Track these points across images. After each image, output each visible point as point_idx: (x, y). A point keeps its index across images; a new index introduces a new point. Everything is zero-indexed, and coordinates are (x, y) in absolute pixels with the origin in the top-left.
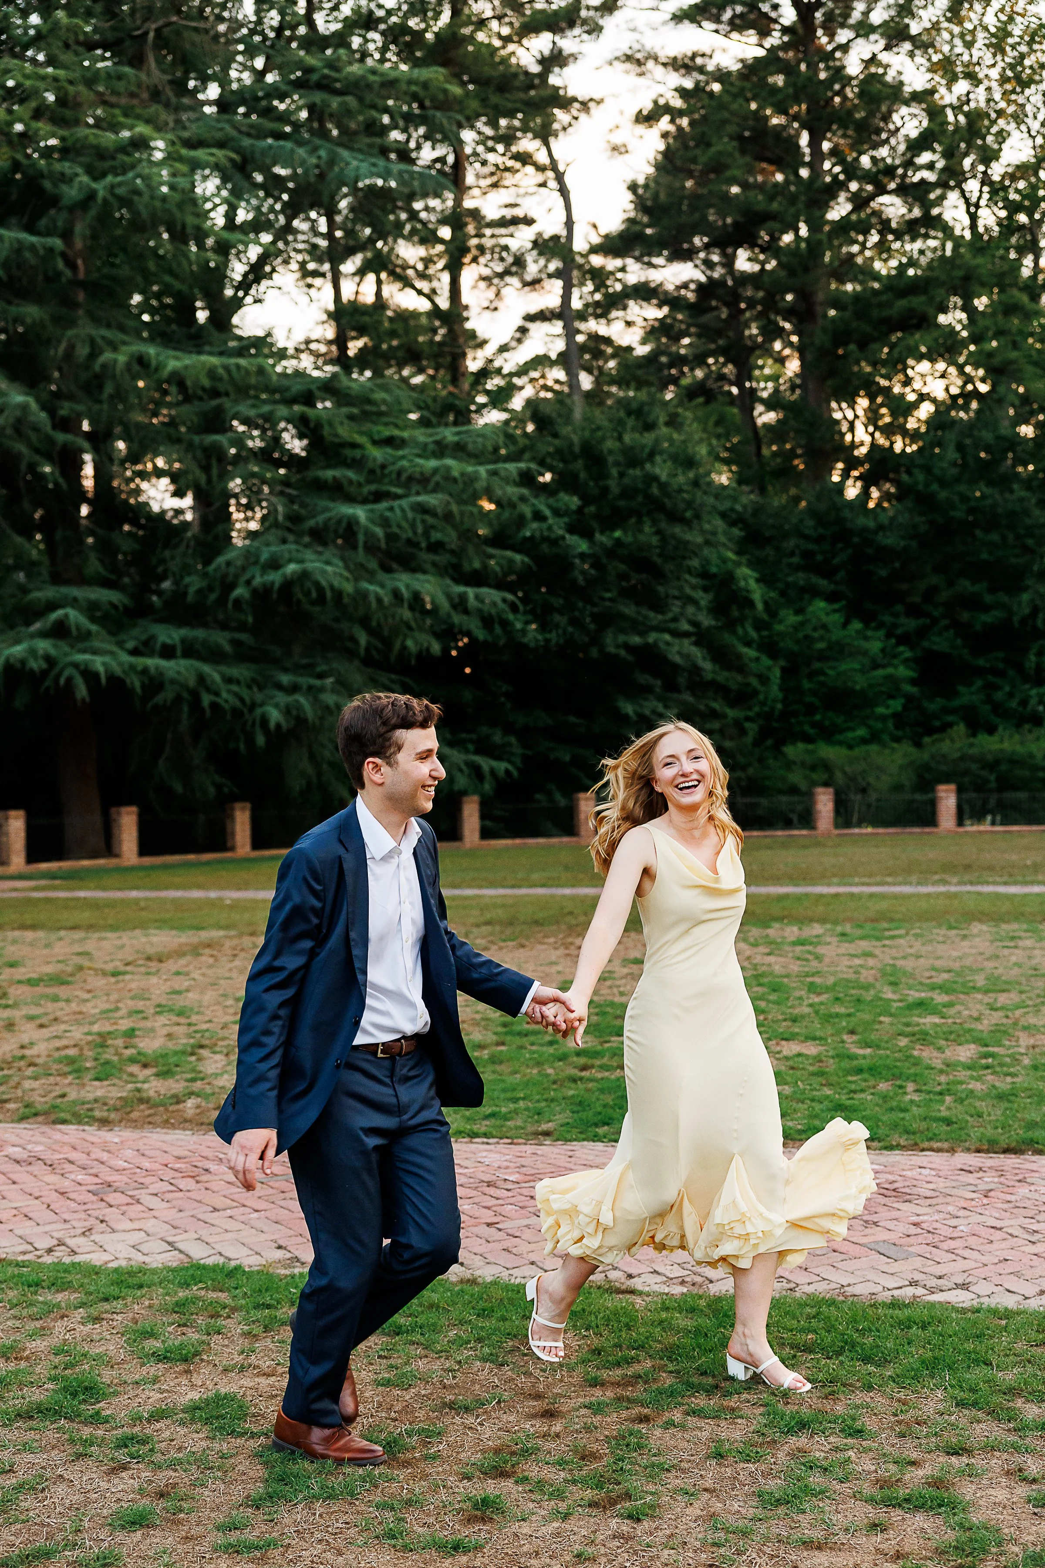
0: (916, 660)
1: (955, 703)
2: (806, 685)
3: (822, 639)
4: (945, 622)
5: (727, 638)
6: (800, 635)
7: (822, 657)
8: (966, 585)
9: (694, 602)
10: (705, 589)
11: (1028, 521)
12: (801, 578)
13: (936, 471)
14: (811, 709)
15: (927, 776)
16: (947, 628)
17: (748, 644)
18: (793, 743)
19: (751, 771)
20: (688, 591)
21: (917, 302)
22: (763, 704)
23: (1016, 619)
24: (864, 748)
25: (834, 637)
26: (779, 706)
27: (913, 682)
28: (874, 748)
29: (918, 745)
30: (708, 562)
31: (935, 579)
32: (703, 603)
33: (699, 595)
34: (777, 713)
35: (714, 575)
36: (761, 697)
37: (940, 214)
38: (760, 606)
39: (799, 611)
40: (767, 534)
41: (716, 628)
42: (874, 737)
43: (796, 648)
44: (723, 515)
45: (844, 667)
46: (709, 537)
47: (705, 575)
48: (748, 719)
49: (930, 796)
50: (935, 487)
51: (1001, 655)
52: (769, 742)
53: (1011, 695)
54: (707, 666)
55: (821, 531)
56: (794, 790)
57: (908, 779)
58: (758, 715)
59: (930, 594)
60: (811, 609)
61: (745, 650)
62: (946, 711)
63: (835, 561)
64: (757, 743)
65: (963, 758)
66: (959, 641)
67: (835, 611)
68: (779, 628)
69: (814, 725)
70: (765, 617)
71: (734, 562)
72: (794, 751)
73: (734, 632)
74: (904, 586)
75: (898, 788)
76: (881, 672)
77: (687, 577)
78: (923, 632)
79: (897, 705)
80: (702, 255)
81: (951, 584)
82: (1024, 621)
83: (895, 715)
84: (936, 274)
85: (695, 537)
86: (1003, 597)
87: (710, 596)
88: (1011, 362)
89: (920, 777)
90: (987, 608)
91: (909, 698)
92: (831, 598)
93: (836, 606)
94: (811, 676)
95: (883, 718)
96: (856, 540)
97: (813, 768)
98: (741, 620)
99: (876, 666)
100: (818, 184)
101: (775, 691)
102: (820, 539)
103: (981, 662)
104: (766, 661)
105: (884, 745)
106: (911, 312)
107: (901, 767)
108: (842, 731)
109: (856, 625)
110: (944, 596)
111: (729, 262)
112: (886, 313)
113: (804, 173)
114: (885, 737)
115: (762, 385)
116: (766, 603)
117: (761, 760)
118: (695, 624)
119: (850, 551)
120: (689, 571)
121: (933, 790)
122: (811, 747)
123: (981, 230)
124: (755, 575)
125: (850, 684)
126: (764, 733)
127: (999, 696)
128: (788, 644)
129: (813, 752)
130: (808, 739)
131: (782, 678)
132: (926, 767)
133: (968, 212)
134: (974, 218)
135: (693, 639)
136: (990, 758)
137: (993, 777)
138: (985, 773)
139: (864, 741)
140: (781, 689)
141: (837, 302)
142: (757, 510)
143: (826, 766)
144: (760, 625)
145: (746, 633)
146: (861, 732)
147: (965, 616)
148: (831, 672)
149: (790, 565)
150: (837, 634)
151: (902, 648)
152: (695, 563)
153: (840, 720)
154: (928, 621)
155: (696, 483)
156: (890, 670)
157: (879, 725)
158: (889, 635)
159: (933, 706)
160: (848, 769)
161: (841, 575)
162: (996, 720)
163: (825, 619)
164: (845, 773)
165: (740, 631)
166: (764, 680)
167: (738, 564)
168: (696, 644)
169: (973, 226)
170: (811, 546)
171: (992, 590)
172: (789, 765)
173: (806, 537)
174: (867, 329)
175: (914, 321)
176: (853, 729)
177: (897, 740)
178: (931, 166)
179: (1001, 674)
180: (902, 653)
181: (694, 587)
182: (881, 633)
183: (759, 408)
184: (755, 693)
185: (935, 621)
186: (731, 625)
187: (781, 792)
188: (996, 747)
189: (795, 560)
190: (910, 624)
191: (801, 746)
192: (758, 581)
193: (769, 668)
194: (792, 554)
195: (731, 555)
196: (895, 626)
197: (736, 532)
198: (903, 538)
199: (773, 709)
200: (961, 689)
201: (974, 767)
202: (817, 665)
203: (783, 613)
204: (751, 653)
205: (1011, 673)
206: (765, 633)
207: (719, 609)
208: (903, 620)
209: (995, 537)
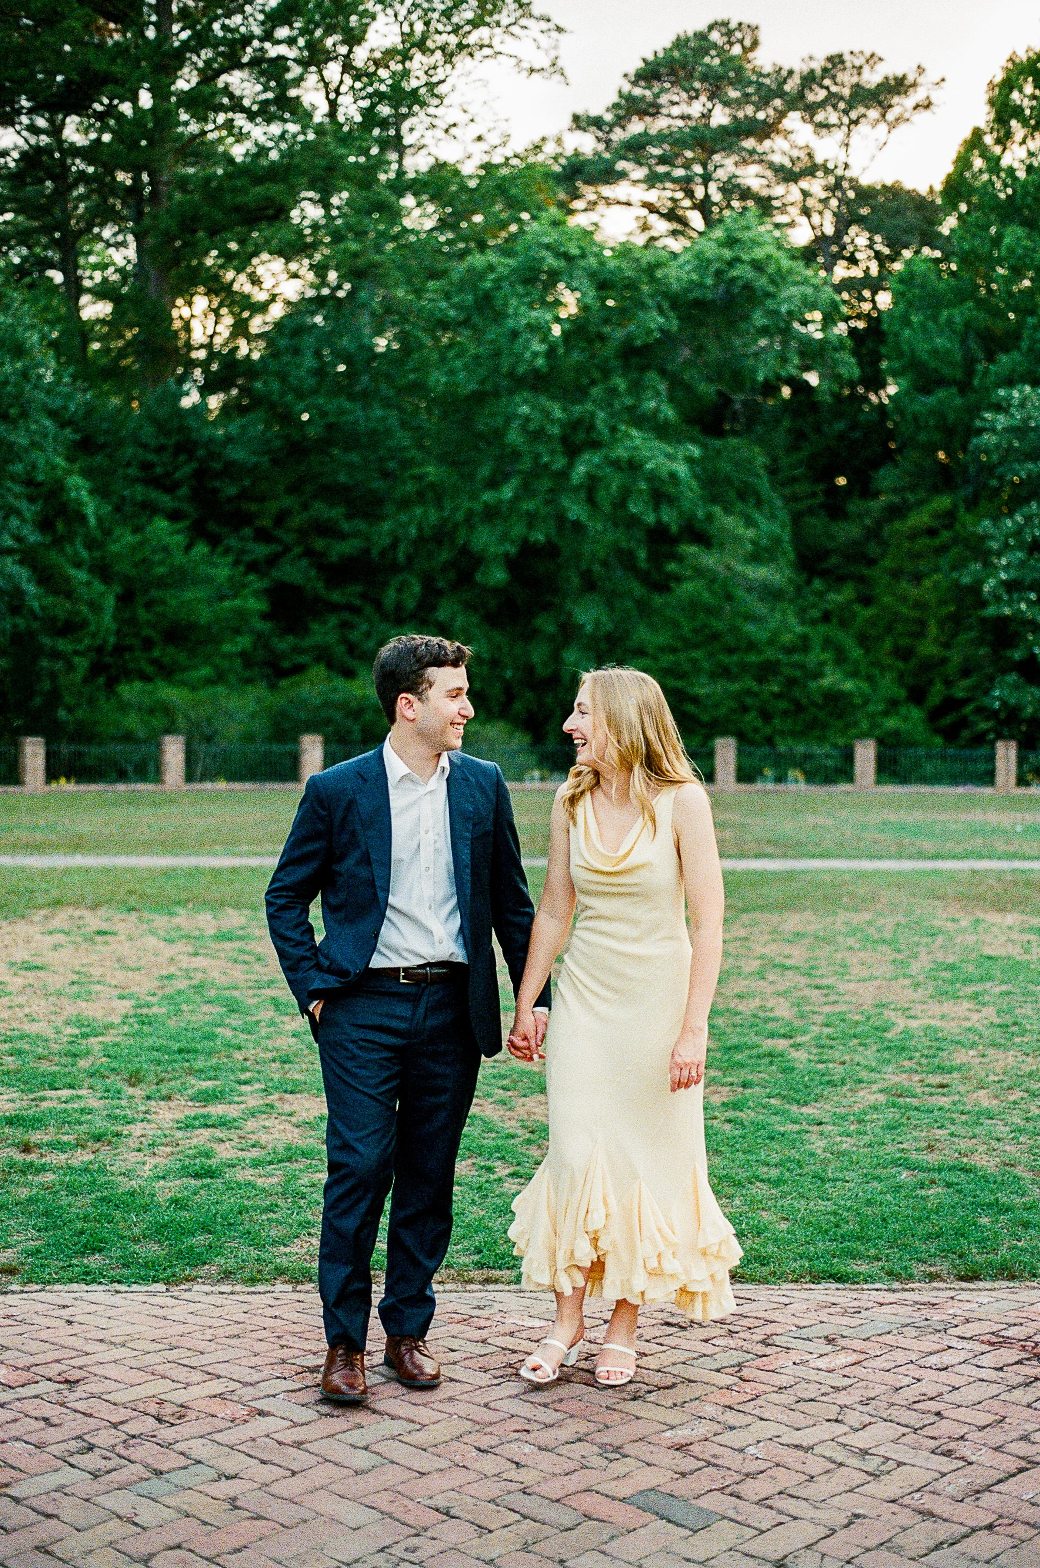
0: (267, 592)
1: (308, 642)
2: (142, 614)
3: (161, 563)
4: (297, 550)
5: (54, 557)
6: (139, 557)
7: (162, 583)
8: (322, 510)
9: (18, 513)
10: (31, 499)
11: (391, 443)
12: (139, 492)
13: (292, 379)
14: (148, 644)
15: (287, 725)
16: (300, 557)
17: (78, 565)
18: (130, 681)
19: (80, 714)
20: (11, 499)
21: (274, 189)
22: (94, 636)
23: (375, 552)
24: (211, 690)
25: (177, 562)
26: (112, 640)
27: (264, 617)
28: (220, 689)
29: (273, 687)
30: (34, 467)
31: (288, 501)
32: (28, 515)
33: (23, 505)
34: (109, 648)
35: (40, 485)
36: (93, 628)
37: (298, 97)
38: (92, 521)
39: (136, 530)
40: (102, 439)
41: (40, 544)
42: (219, 678)
43: (133, 572)
44: (52, 414)
45: (189, 595)
46: (37, 438)
47: (30, 482)
48: (76, 653)
49: (289, 747)
50: (290, 397)
51: (358, 589)
52: (101, 680)
53: (368, 635)
54: (31, 589)
55: (163, 441)
56: (128, 737)
57: (260, 726)
58: (89, 649)
59: (281, 519)
60: (149, 528)
61: (72, 572)
62: (297, 650)
63: (178, 475)
64: (85, 681)
65: (326, 704)
66: (313, 573)
67: (178, 532)
68: (114, 548)
69: (154, 662)
70: (98, 534)
71: (64, 470)
72: (129, 691)
73: (62, 550)
74: (254, 507)
75: (249, 738)
76: (227, 604)
77: (9, 484)
78: (272, 561)
79: (244, 642)
80: (25, 120)
81: (305, 507)
82: (383, 554)
83: (243, 654)
84: (297, 160)
85: (22, 440)
86: (361, 525)
87: (37, 507)
88: (376, 265)
89: (276, 724)
90: (343, 536)
91: (259, 636)
92: (174, 516)
93: (179, 526)
94: (148, 605)
95: (229, 656)
96: (201, 452)
97: (152, 711)
98: (69, 537)
99: (221, 598)
100: (166, 47)
101: (107, 618)
102: (161, 449)
103: (336, 597)
104: (98, 586)
105: (231, 688)
106: (269, 201)
107: (253, 716)
108: (184, 669)
109: (201, 549)
110: (296, 521)
111: (56, 131)
112: (240, 199)
113: (151, 33)
114: (232, 679)
115: (88, 273)
116: (100, 519)
117: (91, 701)
118: (19, 539)
119: (194, 465)
120: (12, 478)
121: (296, 741)
122: (150, 687)
123: (341, 119)
124: (88, 485)
125: (192, 618)
126: (96, 669)
127: (355, 636)
128: (124, 567)
129: (151, 693)
130: (146, 678)
131: (117, 608)
132: (283, 714)
133: (327, 98)
134: (333, 105)
135: (17, 557)
136: (354, 704)
137: (356, 728)
138: (349, 722)
139: (210, 682)
140: (115, 618)
141: (183, 183)
142: (89, 410)
143: (167, 710)
144: (91, 544)
145: (76, 554)
146: (206, 671)
147: (319, 544)
148: (174, 602)
149: (125, 477)
150: (179, 558)
151: (252, 577)
152: (18, 468)
153: (182, 658)
154: (280, 549)
155: (25, 374)
156: (237, 602)
157: (225, 664)
158: (236, 563)
159: (283, 644)
160: (192, 715)
161: (184, 491)
162: (353, 663)
163: (167, 540)
164: (187, 718)
165: (69, 550)
166: (95, 607)
167: (70, 472)
168: (21, 562)
169: (332, 113)
170: (151, 457)
171: (350, 517)
172: (124, 707)
173: (145, 446)
174: (218, 215)
175: (271, 212)
176: (195, 667)
177: (249, 681)
178: (291, 41)
179: (355, 610)
180: (251, 582)
181: (17, 496)
182: (229, 559)
183: (85, 299)
184: (85, 623)
185: (287, 549)
186: (58, 542)
187: (113, 738)
188: (359, 693)
189: (133, 471)
190: (261, 550)
191: (138, 685)
192: (91, 492)
193: (102, 594)
194: (128, 464)
195: (59, 461)
196: (243, 552)
197: (68, 433)
198: (254, 453)
199: (105, 641)
200: (315, 626)
201: (338, 716)
202: (155, 593)
203: (118, 531)
204: (82, 576)
205: (369, 610)
206: (97, 554)
207: (45, 525)
208: (251, 546)
209: (354, 457)
